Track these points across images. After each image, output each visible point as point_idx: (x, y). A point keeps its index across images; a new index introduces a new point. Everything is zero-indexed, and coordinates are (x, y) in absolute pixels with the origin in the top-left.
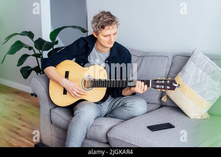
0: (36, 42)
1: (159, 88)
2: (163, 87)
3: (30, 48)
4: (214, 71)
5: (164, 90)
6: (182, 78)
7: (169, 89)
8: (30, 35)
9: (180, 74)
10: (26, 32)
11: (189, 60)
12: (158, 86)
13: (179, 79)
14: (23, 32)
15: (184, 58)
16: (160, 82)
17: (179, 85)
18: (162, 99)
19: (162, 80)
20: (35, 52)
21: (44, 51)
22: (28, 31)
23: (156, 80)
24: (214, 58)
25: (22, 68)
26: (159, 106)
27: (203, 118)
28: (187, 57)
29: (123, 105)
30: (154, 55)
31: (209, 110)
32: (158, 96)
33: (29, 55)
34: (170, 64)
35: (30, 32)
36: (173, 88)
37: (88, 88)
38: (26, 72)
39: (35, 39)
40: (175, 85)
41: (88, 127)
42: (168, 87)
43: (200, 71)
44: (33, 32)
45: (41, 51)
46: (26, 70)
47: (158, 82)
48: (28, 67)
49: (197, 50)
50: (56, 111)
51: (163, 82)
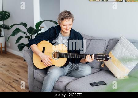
0: (28, 29)
1: (98, 59)
2: (101, 59)
3: (24, 33)
4: (132, 50)
5: (102, 61)
6: (113, 53)
7: (104, 60)
8: (25, 25)
9: (112, 51)
10: (22, 23)
11: (118, 43)
12: (98, 58)
13: (111, 54)
14: (21, 23)
15: (115, 41)
16: (100, 56)
17: (111, 58)
18: (101, 66)
19: (100, 55)
20: (27, 35)
21: (33, 34)
22: (24, 22)
23: (97, 55)
24: (133, 42)
25: (19, 45)
26: (99, 70)
27: (125, 79)
28: (116, 41)
29: (77, 69)
30: (97, 38)
31: (129, 73)
32: (99, 64)
33: (23, 37)
34: (107, 44)
35: (25, 23)
36: (107, 60)
37: (56, 58)
38: (21, 47)
39: (28, 27)
40: (108, 58)
41: (55, 82)
42: (104, 59)
43: (124, 50)
44: (26, 23)
45: (31, 35)
46: (21, 46)
47: (98, 56)
48: (23, 44)
49: (123, 36)
50: (37, 71)
51: (101, 56)
